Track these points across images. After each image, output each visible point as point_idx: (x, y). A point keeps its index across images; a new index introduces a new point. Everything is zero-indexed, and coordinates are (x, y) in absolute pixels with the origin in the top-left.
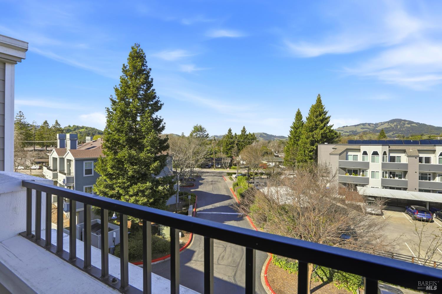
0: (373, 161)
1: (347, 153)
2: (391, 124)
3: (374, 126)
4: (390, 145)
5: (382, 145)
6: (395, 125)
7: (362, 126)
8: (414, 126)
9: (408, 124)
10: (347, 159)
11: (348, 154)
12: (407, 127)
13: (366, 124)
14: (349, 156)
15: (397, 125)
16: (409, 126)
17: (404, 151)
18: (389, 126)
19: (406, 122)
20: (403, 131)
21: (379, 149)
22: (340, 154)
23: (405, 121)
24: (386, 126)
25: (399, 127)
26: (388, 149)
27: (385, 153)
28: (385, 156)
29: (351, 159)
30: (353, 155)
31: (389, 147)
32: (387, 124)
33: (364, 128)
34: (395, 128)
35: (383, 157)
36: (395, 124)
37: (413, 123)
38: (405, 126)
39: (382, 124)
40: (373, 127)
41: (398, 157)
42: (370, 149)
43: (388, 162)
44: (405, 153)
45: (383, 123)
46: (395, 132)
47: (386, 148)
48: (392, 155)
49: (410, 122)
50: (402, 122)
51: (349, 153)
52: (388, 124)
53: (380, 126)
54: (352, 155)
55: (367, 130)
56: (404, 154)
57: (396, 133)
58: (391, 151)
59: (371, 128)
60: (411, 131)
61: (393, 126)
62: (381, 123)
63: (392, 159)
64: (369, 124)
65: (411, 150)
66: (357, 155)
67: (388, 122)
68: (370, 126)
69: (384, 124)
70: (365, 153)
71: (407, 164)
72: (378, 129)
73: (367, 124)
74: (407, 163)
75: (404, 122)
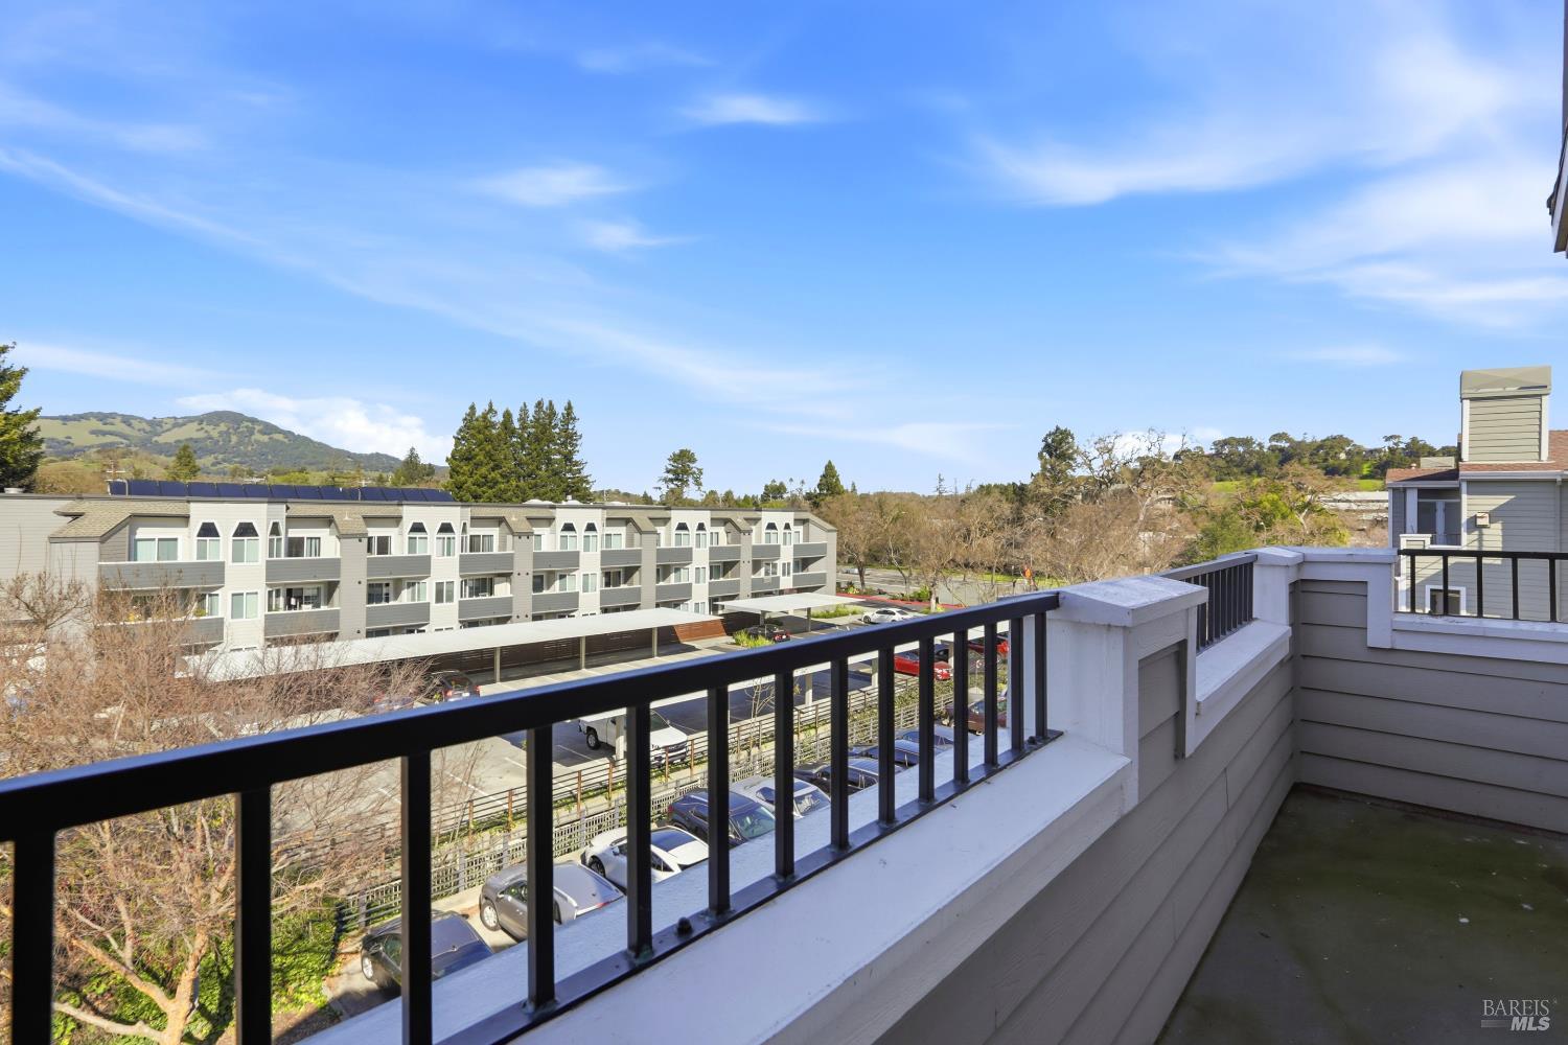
0: (238, 556)
1: (132, 532)
2: (209, 428)
3: (148, 428)
4: (289, 500)
5: (269, 502)
6: (220, 433)
7: (99, 426)
8: (277, 441)
9: (262, 432)
10: (132, 555)
11: (137, 537)
12: (257, 442)
13: (113, 415)
14: (139, 543)
15: (227, 433)
16: (265, 438)
17: (328, 521)
18: (201, 435)
19: (257, 428)
20: (246, 454)
21: (259, 514)
22: (103, 539)
23: (254, 421)
24: (190, 432)
25: (234, 439)
26: (285, 514)
27: (275, 530)
28: (275, 537)
29: (147, 555)
30: (160, 540)
31: (288, 508)
32: (195, 425)
33: (104, 433)
34: (221, 443)
35: (271, 541)
36: (223, 427)
37: (276, 430)
38: (253, 437)
39: (178, 423)
40: (144, 430)
41: (311, 538)
42: (227, 515)
43: (283, 557)
44: (329, 526)
45: (180, 421)
46: (221, 456)
47: (279, 512)
48: (295, 533)
49: (269, 429)
50: (246, 424)
51: (142, 533)
52: (199, 427)
53: (168, 430)
54: (154, 540)
55: (118, 439)
56: (328, 530)
57: (224, 461)
58: (292, 520)
59: (138, 434)
60: (270, 457)
61: (215, 434)
62: (175, 418)
63: (295, 547)
64: (127, 420)
65: (347, 518)
66: (176, 540)
67: (200, 420)
68: (129, 425)
69: (184, 424)
70: (208, 530)
71: (339, 560)
72: (161, 439)
73: (119, 418)
74: (338, 556)
75: (250, 424)
